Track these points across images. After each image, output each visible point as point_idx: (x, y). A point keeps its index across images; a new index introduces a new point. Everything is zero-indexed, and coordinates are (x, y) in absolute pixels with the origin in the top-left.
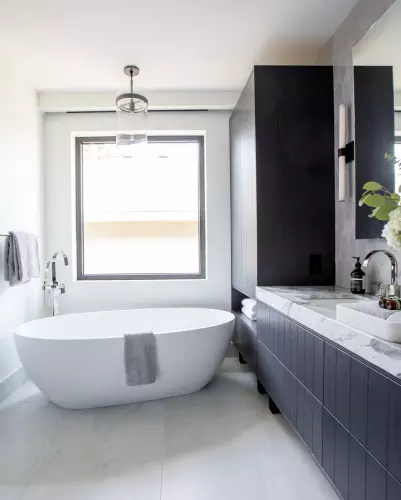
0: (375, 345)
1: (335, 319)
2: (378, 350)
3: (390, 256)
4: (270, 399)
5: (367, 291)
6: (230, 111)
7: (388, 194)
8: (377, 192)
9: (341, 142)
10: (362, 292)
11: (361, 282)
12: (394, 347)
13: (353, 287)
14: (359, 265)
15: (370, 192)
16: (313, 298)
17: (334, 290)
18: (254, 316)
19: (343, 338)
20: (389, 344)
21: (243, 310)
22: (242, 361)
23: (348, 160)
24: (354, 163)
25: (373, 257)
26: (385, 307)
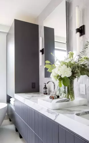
0: (48, 111)
1: (37, 103)
2: (49, 112)
3: (53, 83)
4: (19, 133)
5: (48, 93)
6: (7, 33)
7: (52, 65)
8: (49, 64)
9: (41, 48)
10: (47, 94)
11: (46, 91)
12: (53, 111)
13: (44, 92)
14: (45, 86)
15: (47, 64)
16: (32, 97)
17: (39, 94)
18: (14, 104)
19: (40, 109)
20: (52, 110)
21: (10, 102)
22: (10, 121)
23: (42, 54)
24: (44, 54)
25: (49, 83)
26: (51, 99)
